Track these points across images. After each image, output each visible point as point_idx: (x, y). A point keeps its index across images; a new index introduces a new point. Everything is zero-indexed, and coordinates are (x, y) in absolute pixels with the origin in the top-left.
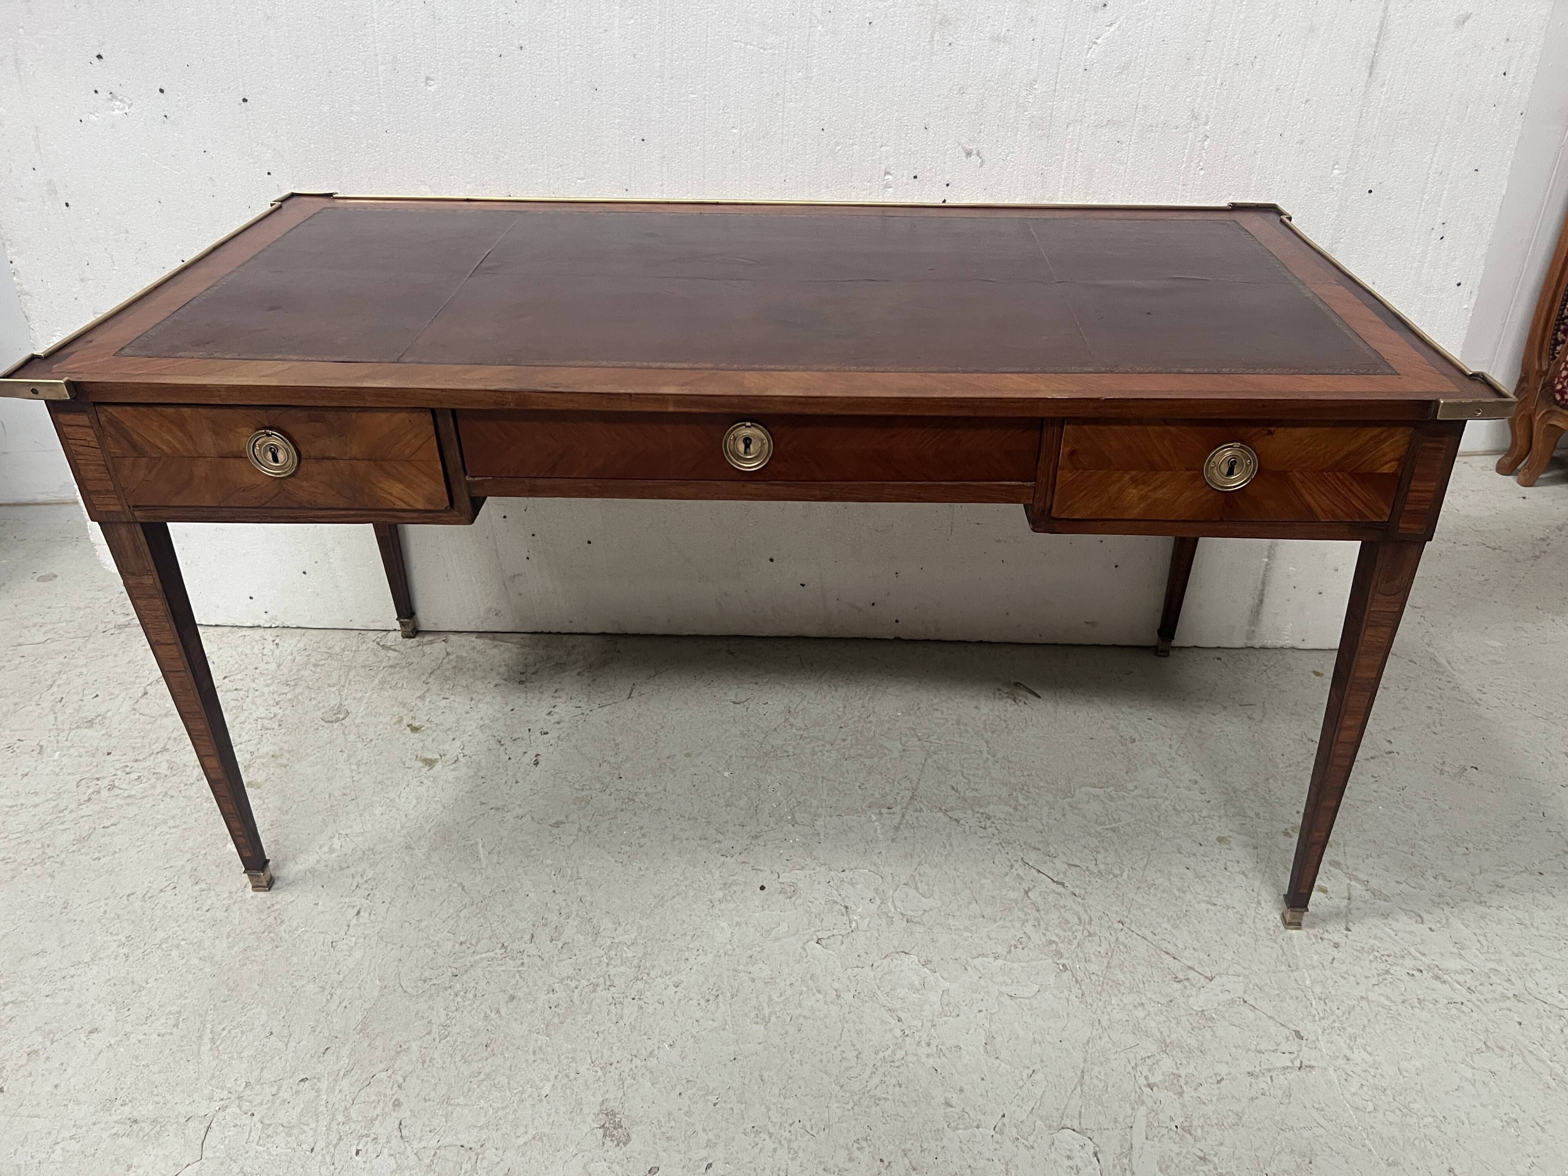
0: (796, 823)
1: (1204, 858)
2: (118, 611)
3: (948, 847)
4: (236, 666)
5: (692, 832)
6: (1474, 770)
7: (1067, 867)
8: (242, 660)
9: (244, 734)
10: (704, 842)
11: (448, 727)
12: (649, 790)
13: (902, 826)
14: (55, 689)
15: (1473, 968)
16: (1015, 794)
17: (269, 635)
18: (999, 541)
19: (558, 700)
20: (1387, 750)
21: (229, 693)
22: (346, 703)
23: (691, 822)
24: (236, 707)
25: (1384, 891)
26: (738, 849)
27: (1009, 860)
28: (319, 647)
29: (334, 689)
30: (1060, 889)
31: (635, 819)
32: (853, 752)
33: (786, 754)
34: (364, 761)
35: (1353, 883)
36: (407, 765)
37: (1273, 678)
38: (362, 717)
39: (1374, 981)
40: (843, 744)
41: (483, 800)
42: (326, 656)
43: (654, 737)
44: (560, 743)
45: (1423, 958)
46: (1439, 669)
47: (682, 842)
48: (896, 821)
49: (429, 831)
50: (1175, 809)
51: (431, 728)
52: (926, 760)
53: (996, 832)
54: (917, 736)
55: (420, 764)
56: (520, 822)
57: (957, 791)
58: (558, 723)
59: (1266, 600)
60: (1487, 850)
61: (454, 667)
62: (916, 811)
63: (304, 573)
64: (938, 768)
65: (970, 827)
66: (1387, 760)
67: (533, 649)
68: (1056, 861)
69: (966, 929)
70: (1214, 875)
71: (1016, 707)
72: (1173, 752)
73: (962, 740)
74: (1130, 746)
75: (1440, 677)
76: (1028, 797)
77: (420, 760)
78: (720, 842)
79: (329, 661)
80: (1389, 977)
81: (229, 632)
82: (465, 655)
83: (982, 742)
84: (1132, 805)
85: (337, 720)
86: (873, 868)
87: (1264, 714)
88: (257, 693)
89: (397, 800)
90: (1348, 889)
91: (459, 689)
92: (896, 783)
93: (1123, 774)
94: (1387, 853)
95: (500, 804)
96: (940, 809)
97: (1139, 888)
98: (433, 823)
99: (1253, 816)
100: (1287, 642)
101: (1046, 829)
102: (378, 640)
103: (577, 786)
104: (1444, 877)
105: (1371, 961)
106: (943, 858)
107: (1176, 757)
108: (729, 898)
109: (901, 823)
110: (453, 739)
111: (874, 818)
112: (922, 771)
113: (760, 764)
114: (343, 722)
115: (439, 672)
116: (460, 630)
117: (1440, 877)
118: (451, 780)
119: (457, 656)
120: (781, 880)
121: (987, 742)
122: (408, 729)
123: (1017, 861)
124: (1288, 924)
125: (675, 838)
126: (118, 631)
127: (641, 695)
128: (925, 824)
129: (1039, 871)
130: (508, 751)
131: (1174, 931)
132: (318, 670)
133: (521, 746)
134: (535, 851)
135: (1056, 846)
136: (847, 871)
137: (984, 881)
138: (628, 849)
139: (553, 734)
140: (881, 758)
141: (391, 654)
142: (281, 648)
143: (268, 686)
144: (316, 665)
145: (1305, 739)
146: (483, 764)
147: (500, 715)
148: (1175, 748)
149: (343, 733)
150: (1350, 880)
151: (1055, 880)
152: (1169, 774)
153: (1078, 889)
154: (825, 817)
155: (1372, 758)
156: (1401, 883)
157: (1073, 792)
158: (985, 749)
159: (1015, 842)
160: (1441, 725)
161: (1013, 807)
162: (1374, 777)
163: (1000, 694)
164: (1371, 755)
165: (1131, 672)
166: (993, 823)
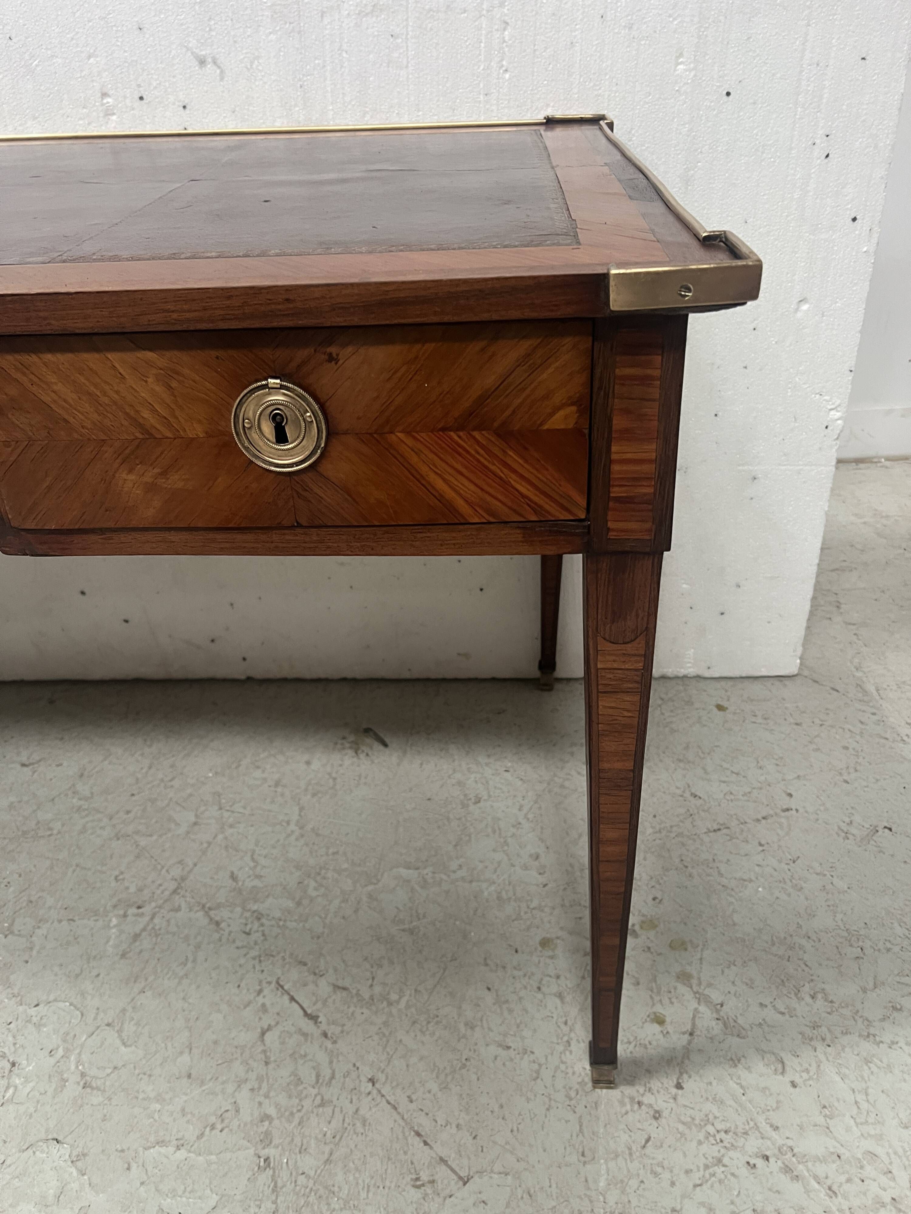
0: (12, 933)
1: (516, 973)
6: (886, 830)
7: (331, 990)
13: (144, 934)
15: (842, 1151)
20: (784, 807)
25: (741, 1021)
27: (260, 983)
30: (311, 1027)
32: (130, 829)
33: (49, 833)
35: (702, 1008)
37: (667, 714)
39: (696, 1177)
40: (124, 817)
45: (774, 1134)
46: (866, 698)
48: (139, 927)
50: (499, 898)
52: (215, 837)
53: (260, 939)
54: (220, 803)
57: (234, 879)
62: (172, 910)
64: (226, 847)
65: (230, 933)
66: (783, 820)
68: (321, 982)
69: (159, 1098)
70: (520, 999)
71: (355, 759)
72: (521, 815)
73: (272, 807)
74: (474, 808)
75: (864, 708)
76: (321, 885)
80: (719, 1170)
83: (296, 808)
84: (448, 893)
86: (77, 1001)
90: (694, 1017)
92: (164, 870)
93: (451, 848)
94: (756, 959)
96: (204, 906)
97: (414, 1023)
100: (691, 670)
101: (326, 932)
105: (700, 1143)
106: (176, 981)
107: (523, 822)
109: (144, 929)
111: (114, 921)
112: (204, 852)
117: (820, 996)
121: (301, 809)
123: (270, 983)
124: (597, 1082)
128: (175, 929)
129: (292, 999)
131: (439, 1094)
135: (329, 959)
136: (41, 1006)
137: (214, 1017)
140: (161, 836)
145: (687, 794)
148: (526, 809)
150: (699, 1004)
151: (309, 1011)
152: (508, 845)
153: (333, 1027)
154: (53, 922)
155: (764, 818)
156: (766, 1006)
157: (379, 877)
158: (295, 817)
159: (279, 953)
160: (856, 771)
161: (297, 900)
162: (761, 845)
163: (342, 744)
164: (764, 814)
165: (504, 711)
166: (262, 925)
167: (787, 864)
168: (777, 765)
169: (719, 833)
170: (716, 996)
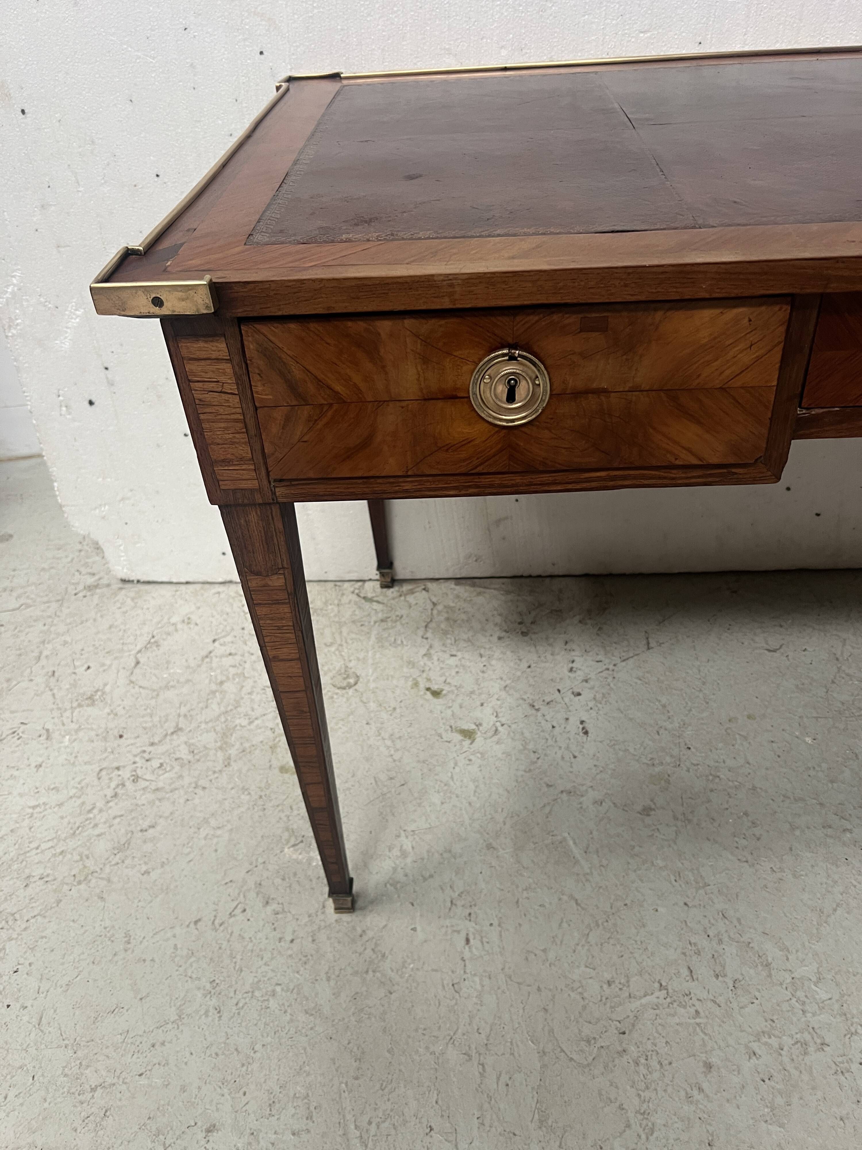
2: (83, 570)
4: (221, 626)
5: (809, 817)
8: (225, 620)
10: (829, 831)
11: (470, 689)
14: (43, 662)
19: (573, 653)
21: (224, 659)
22: (351, 665)
23: (800, 804)
24: (237, 676)
29: (333, 649)
36: (445, 739)
38: (374, 681)
41: (547, 781)
43: (701, 695)
44: (599, 705)
47: (803, 832)
49: (505, 824)
51: (452, 692)
55: (458, 737)
56: (602, 810)
58: (586, 681)
61: (447, 619)
67: (519, 595)
77: (456, 731)
78: (850, 831)
81: (202, 588)
82: (452, 605)
85: (350, 686)
89: (452, 783)
91: (462, 644)
95: (569, 786)
98: (505, 814)
102: (357, 591)
110: (482, 705)
114: (356, 687)
115: (433, 625)
116: (437, 576)
118: (500, 755)
119: (445, 607)
122: (428, 693)
125: (793, 828)
126: (88, 594)
127: (660, 645)
130: (548, 717)
133: (559, 712)
134: (637, 849)
138: (745, 842)
139: (587, 695)
141: (375, 606)
146: (527, 734)
147: (519, 673)
149: (362, 701)
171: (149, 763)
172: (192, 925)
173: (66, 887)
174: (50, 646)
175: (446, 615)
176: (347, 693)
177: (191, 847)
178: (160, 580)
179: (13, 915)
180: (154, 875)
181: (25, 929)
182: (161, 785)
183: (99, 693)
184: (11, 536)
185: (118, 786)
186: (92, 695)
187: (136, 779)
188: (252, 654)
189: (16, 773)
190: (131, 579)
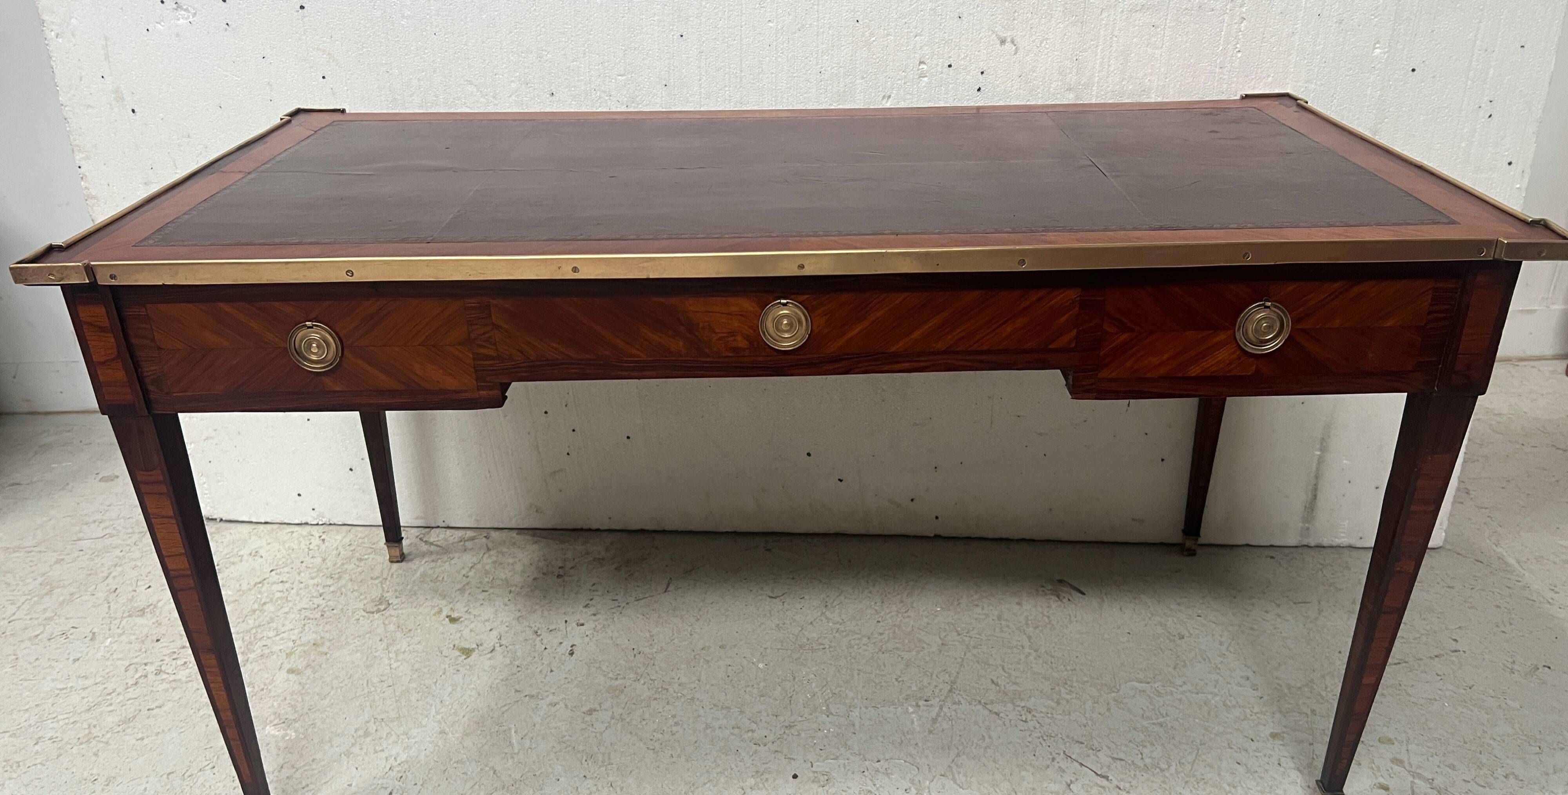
0: (832, 714)
1: (1256, 753)
3: (987, 740)
4: (284, 560)
5: (725, 721)
6: (1546, 668)
7: (1111, 760)
8: (288, 555)
9: (287, 623)
10: (737, 731)
11: (486, 618)
12: (683, 680)
13: (940, 719)
14: (110, 580)
16: (1057, 688)
17: (315, 531)
18: (1041, 434)
19: (595, 594)
20: (1453, 648)
21: (275, 586)
22: (387, 594)
23: (724, 711)
24: (280, 598)
26: (771, 738)
27: (1051, 753)
28: (364, 543)
29: (377, 582)
30: (1104, 782)
31: (668, 707)
32: (890, 646)
33: (822, 647)
34: (403, 650)
35: (1417, 781)
36: (444, 654)
37: (1329, 576)
40: (880, 637)
41: (517, 687)
42: (369, 551)
43: (690, 629)
44: (595, 633)
46: (1508, 569)
47: (714, 730)
48: (934, 714)
49: (464, 717)
50: (1225, 704)
51: (469, 619)
52: (965, 655)
53: (1038, 726)
54: (957, 631)
55: (457, 653)
56: (553, 709)
57: (997, 684)
58: (595, 615)
59: (1320, 496)
60: (1562, 749)
61: (494, 562)
62: (954, 703)
63: (351, 470)
64: (978, 662)
65: (1010, 721)
66: (1454, 658)
67: (572, 546)
68: (1100, 754)
70: (1267, 771)
71: (1059, 603)
72: (1224, 648)
73: (1003, 635)
74: (1179, 642)
75: (1508, 576)
76: (1071, 691)
77: (458, 649)
78: (753, 731)
79: (372, 556)
81: (278, 528)
82: (505, 550)
83: (1024, 637)
84: (1180, 700)
85: (378, 611)
86: (909, 759)
87: (1320, 611)
88: (302, 586)
89: (433, 686)
90: (1412, 787)
91: (499, 583)
92: (934, 677)
93: (1170, 669)
94: (1453, 751)
95: (534, 693)
96: (980, 702)
97: (1186, 782)
98: (468, 710)
99: (1309, 712)
100: (1344, 540)
101: (1090, 723)
102: (422, 536)
103: (611, 675)
104: (1516, 777)
106: (982, 750)
107: (1227, 653)
108: (761, 785)
109: (938, 715)
110: (491, 630)
111: (911, 710)
112: (961, 665)
113: (795, 656)
114: (384, 612)
115: (479, 566)
116: (501, 526)
117: (1511, 777)
118: (486, 668)
119: (498, 552)
120: (814, 769)
121: (1029, 638)
122: (447, 620)
123: (1059, 754)
125: (707, 726)
127: (677, 588)
128: (964, 717)
129: (1081, 764)
130: (545, 641)
132: (362, 564)
133: (556, 637)
134: (567, 738)
135: (1100, 740)
136: (882, 761)
137: (1023, 773)
138: (660, 736)
139: (589, 625)
140: (918, 652)
141: (434, 549)
142: (327, 544)
143: (312, 578)
144: (360, 560)
146: (519, 653)
148: (1226, 645)
149: (384, 623)
150: (1414, 777)
151: (1099, 773)
152: (1220, 669)
153: (1122, 783)
154: (861, 708)
155: (1436, 656)
156: (1469, 782)
157: (1118, 687)
158: (1027, 643)
159: (1057, 735)
160: (1511, 624)
161: (1056, 700)
162: (1438, 675)
163: (1043, 591)
164: (1435, 654)
165: (1180, 571)
166: (1034, 716)
167: (1465, 689)
168: (1438, 618)
169: (1398, 666)
170: (1427, 774)
171: (175, 661)
172: (165, 776)
173: (69, 746)
174: (119, 569)
175: (494, 558)
176: (374, 616)
177: (187, 723)
178: (240, 519)
179: (18, 763)
180: (146, 741)
181: (25, 773)
182: (178, 677)
183: (152, 607)
184: (117, 477)
185: (140, 677)
186: (144, 608)
187: (159, 672)
188: (302, 583)
189: (54, 664)
190: (214, 517)
